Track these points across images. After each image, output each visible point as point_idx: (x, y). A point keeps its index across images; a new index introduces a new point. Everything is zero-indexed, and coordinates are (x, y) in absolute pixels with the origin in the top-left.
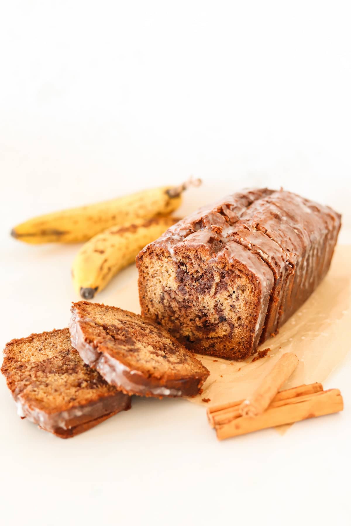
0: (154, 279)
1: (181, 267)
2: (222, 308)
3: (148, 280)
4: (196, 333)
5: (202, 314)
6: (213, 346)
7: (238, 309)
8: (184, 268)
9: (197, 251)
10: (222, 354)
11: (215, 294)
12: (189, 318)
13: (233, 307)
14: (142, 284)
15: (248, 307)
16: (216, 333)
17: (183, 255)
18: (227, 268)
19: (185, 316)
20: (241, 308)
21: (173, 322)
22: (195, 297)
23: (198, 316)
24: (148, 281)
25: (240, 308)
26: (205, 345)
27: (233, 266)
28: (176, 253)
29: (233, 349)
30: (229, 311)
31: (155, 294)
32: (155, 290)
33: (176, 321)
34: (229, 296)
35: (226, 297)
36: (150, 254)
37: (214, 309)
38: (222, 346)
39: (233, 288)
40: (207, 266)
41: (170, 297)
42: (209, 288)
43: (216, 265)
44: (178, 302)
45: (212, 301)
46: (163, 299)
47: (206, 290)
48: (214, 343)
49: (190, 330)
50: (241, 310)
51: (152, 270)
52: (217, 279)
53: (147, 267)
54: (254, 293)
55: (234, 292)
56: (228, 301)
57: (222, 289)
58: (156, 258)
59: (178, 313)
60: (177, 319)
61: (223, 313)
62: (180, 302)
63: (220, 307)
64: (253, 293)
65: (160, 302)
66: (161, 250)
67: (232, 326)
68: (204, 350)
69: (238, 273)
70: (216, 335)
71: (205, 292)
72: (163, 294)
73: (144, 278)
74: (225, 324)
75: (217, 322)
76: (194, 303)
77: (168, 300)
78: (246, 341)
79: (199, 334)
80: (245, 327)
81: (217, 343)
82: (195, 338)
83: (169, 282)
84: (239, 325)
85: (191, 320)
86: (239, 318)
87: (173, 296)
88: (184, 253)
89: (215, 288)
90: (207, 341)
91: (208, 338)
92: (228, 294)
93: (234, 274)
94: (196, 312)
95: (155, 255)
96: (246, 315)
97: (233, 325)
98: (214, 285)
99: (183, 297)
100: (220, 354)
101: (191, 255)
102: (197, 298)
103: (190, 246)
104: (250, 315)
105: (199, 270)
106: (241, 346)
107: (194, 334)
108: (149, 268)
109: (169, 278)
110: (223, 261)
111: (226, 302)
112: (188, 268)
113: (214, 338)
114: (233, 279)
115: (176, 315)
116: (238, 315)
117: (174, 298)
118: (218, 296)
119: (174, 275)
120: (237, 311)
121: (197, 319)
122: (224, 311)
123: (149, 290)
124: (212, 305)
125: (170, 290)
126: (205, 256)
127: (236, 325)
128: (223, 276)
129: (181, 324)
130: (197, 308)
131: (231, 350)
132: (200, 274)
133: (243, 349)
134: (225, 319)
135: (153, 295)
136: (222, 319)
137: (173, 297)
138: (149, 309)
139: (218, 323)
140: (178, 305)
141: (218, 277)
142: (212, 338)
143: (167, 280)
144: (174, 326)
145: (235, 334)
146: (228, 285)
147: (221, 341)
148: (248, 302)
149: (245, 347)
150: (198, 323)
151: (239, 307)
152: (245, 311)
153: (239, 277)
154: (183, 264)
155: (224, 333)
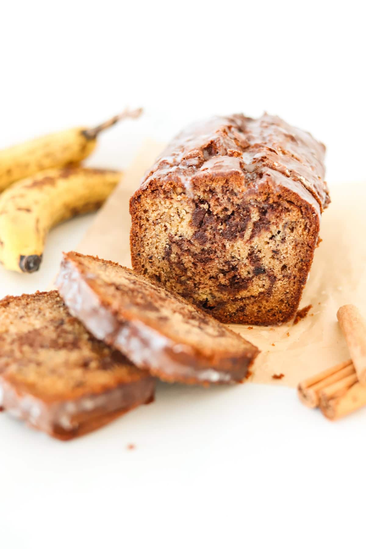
0: (158, 227)
1: (202, 206)
2: (261, 255)
3: (146, 229)
4: (217, 294)
5: (229, 268)
6: (242, 309)
7: (284, 255)
8: (205, 206)
9: (227, 182)
10: (255, 319)
11: (252, 237)
12: (209, 274)
13: (276, 252)
14: (137, 236)
15: (298, 251)
16: (249, 291)
17: (205, 188)
18: (271, 201)
19: (202, 273)
20: (289, 252)
21: (182, 283)
22: (220, 245)
23: (222, 271)
24: (147, 231)
25: (287, 253)
26: (230, 310)
27: (279, 196)
28: (195, 186)
29: (272, 309)
30: (270, 258)
31: (156, 248)
32: (157, 242)
33: (188, 282)
34: (271, 238)
35: (267, 240)
36: (153, 192)
37: (247, 258)
38: (255, 308)
39: (277, 227)
40: (241, 200)
41: (181, 249)
42: (243, 230)
43: (255, 197)
44: (194, 255)
45: (246, 248)
46: (168, 253)
47: (238, 234)
48: (245, 305)
49: (209, 292)
50: (288, 255)
51: (155, 214)
52: (255, 216)
53: (146, 211)
54: (309, 230)
55: (279, 232)
56: (270, 245)
57: (262, 231)
58: (162, 196)
59: (193, 270)
60: (190, 278)
61: (261, 263)
62: (196, 254)
63: (257, 255)
64: (307, 231)
65: (163, 258)
66: (171, 184)
67: (273, 279)
68: (228, 317)
69: (287, 205)
70: (249, 294)
71: (237, 236)
72: (170, 246)
73: (141, 227)
74: (263, 277)
75: (250, 276)
76: (219, 254)
77: (177, 254)
78: (292, 297)
79: (224, 296)
80: (293, 278)
81: (248, 305)
82: (216, 301)
83: (180, 229)
84: (284, 277)
85: (211, 278)
86: (284, 267)
87: (185, 247)
88: (207, 186)
89: (251, 230)
90: (234, 304)
91: (236, 300)
92: (270, 236)
93: (280, 208)
94: (220, 267)
95: (162, 192)
96: (294, 262)
97: (275, 277)
98: (250, 226)
99: (202, 247)
100: (253, 319)
101: (218, 186)
102: (224, 246)
103: (217, 175)
104: (302, 260)
105: (229, 207)
106: (284, 305)
107: (214, 297)
108: (150, 211)
109: (180, 223)
110: (266, 190)
111: (266, 246)
112: (212, 205)
113: (245, 298)
114: (278, 215)
115: (189, 274)
116: (284, 263)
117: (188, 250)
118: (256, 239)
119: (188, 218)
120: (282, 258)
121: (221, 275)
122: (263, 259)
123: (148, 243)
124: (245, 253)
125: (182, 240)
126: (239, 187)
127: (279, 276)
128: (263, 212)
129: (195, 284)
130: (221, 260)
131: (269, 311)
132: (229, 213)
133: (287, 308)
134: (264, 270)
135: (154, 249)
136: (259, 271)
137: (186, 249)
138: (146, 270)
139: (253, 277)
140: (192, 260)
141: (258, 214)
142: (242, 299)
143: (178, 226)
144: (184, 289)
145: (276, 289)
146: (271, 223)
147: (255, 301)
148: (299, 243)
149: (289, 305)
150: (223, 280)
151: (285, 251)
152: (294, 255)
153: (288, 210)
154: (203, 202)
155: (262, 290)
